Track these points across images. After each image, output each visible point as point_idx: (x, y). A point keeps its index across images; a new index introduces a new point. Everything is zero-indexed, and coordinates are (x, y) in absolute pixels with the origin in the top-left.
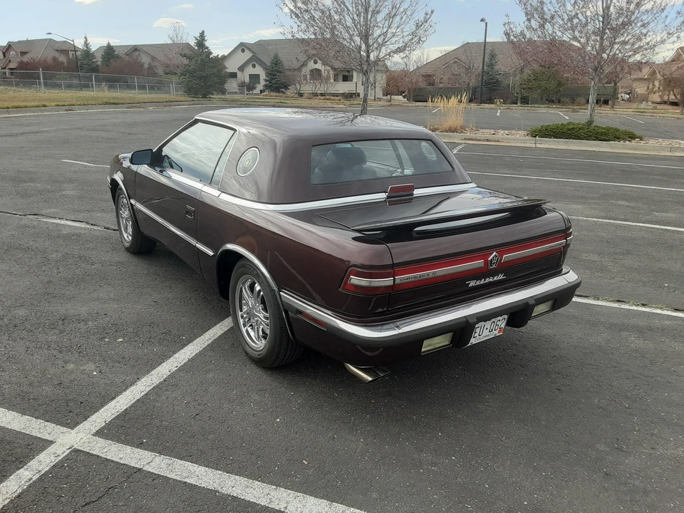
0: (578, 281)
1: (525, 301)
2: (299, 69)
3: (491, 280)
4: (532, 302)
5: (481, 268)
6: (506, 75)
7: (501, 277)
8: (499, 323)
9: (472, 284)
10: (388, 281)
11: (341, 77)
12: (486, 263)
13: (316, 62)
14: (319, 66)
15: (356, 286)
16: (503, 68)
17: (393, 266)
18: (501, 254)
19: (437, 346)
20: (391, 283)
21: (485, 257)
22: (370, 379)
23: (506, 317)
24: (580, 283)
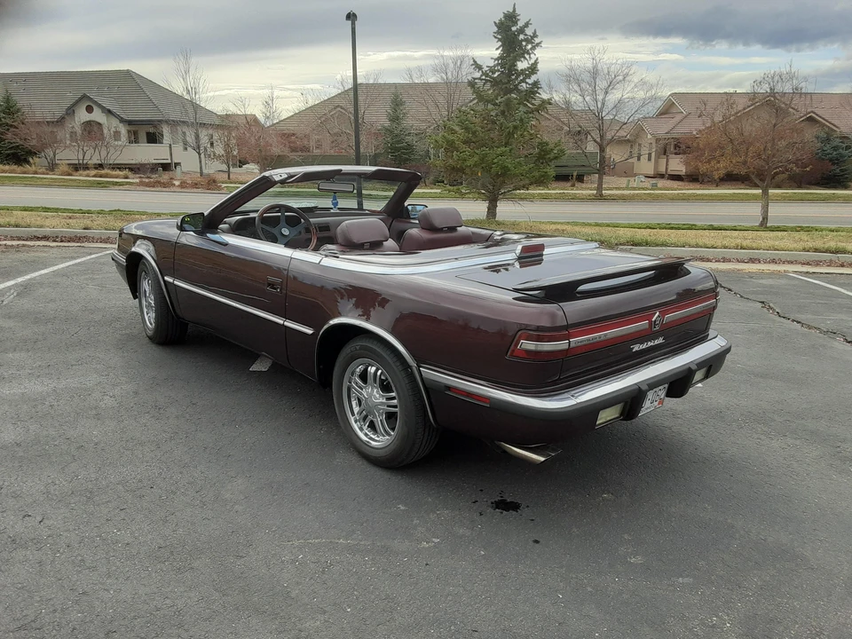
0: (728, 346)
1: (687, 366)
2: (61, 121)
3: (652, 344)
4: (694, 367)
5: (646, 329)
6: (421, 134)
7: (660, 340)
8: (660, 393)
9: (636, 348)
10: (562, 345)
11: (143, 136)
12: (650, 322)
13: (90, 109)
14: (97, 116)
15: (528, 352)
16: (416, 124)
17: (567, 327)
18: (663, 314)
19: (609, 419)
20: (566, 347)
21: (649, 318)
22: (542, 459)
23: (666, 386)
24: (730, 347)
